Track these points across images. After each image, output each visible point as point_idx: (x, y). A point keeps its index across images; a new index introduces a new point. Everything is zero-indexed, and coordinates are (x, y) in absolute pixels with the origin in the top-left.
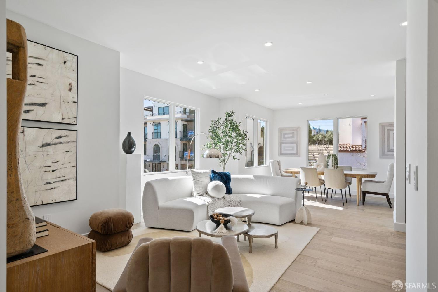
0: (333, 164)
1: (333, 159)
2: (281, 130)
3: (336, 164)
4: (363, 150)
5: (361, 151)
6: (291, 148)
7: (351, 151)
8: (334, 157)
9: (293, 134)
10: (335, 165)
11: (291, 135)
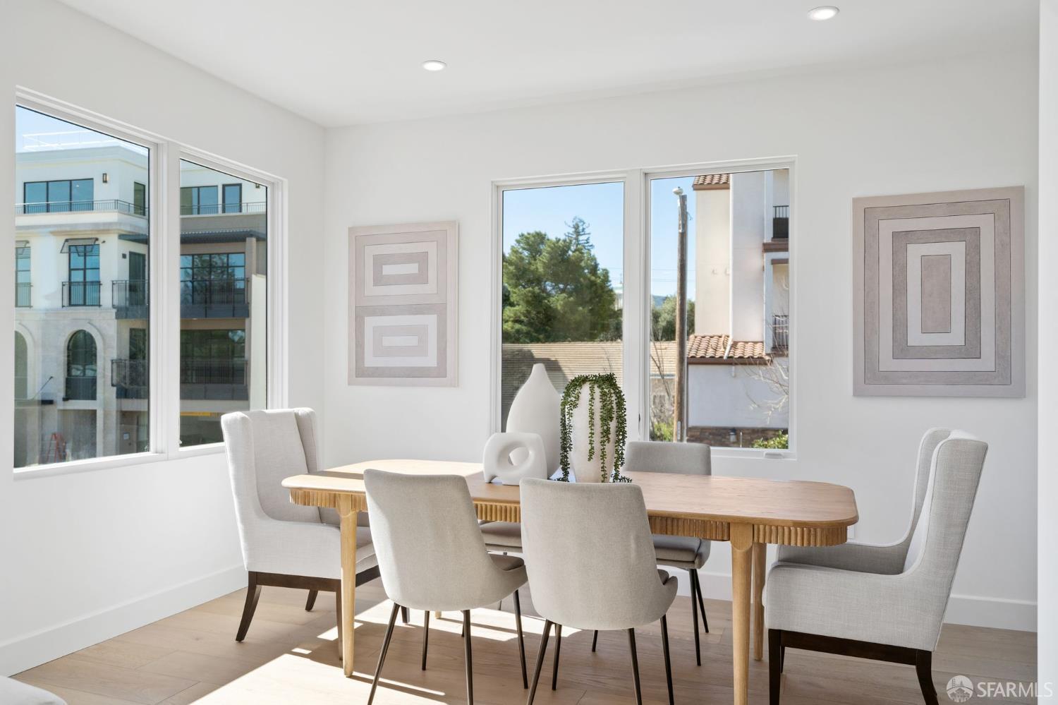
0: (597, 438)
1: (598, 404)
2: (360, 239)
3: (612, 436)
4: (767, 358)
5: (760, 361)
6: (412, 341)
7: (730, 361)
8: (603, 395)
9: (422, 259)
10: (609, 447)
11: (412, 268)
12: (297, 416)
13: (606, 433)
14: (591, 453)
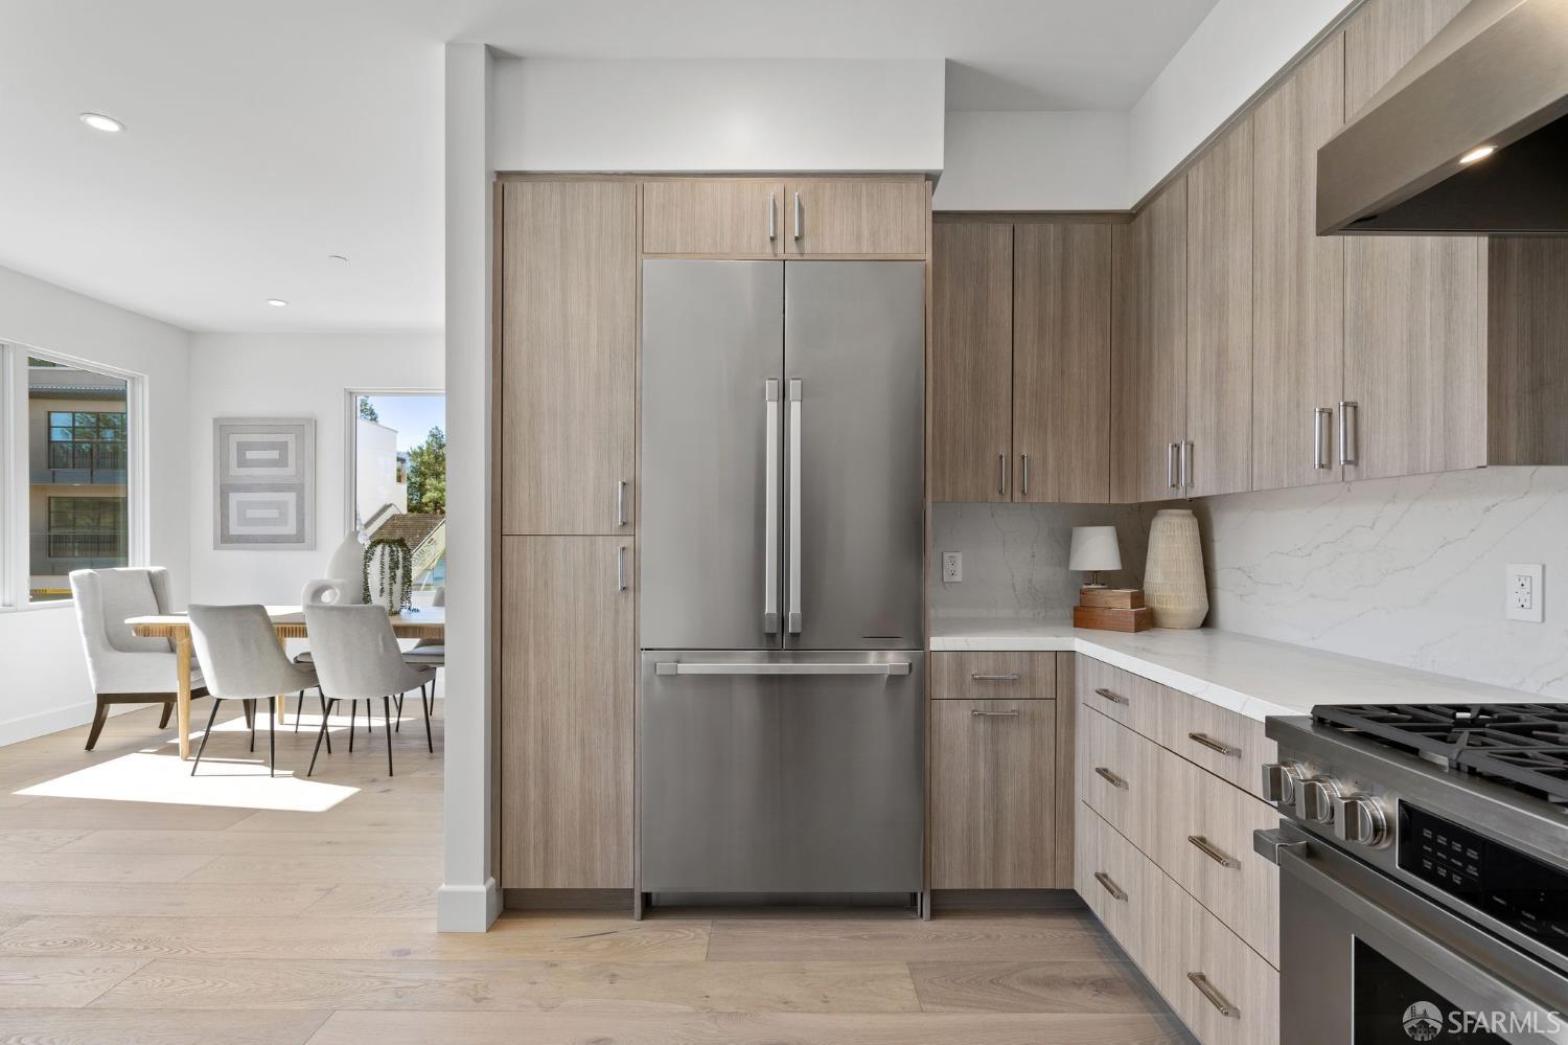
0: (386, 581)
1: (387, 559)
2: (223, 429)
6: (274, 513)
8: (392, 551)
9: (283, 447)
11: (274, 454)
12: (149, 573)
13: (393, 578)
14: (382, 590)
